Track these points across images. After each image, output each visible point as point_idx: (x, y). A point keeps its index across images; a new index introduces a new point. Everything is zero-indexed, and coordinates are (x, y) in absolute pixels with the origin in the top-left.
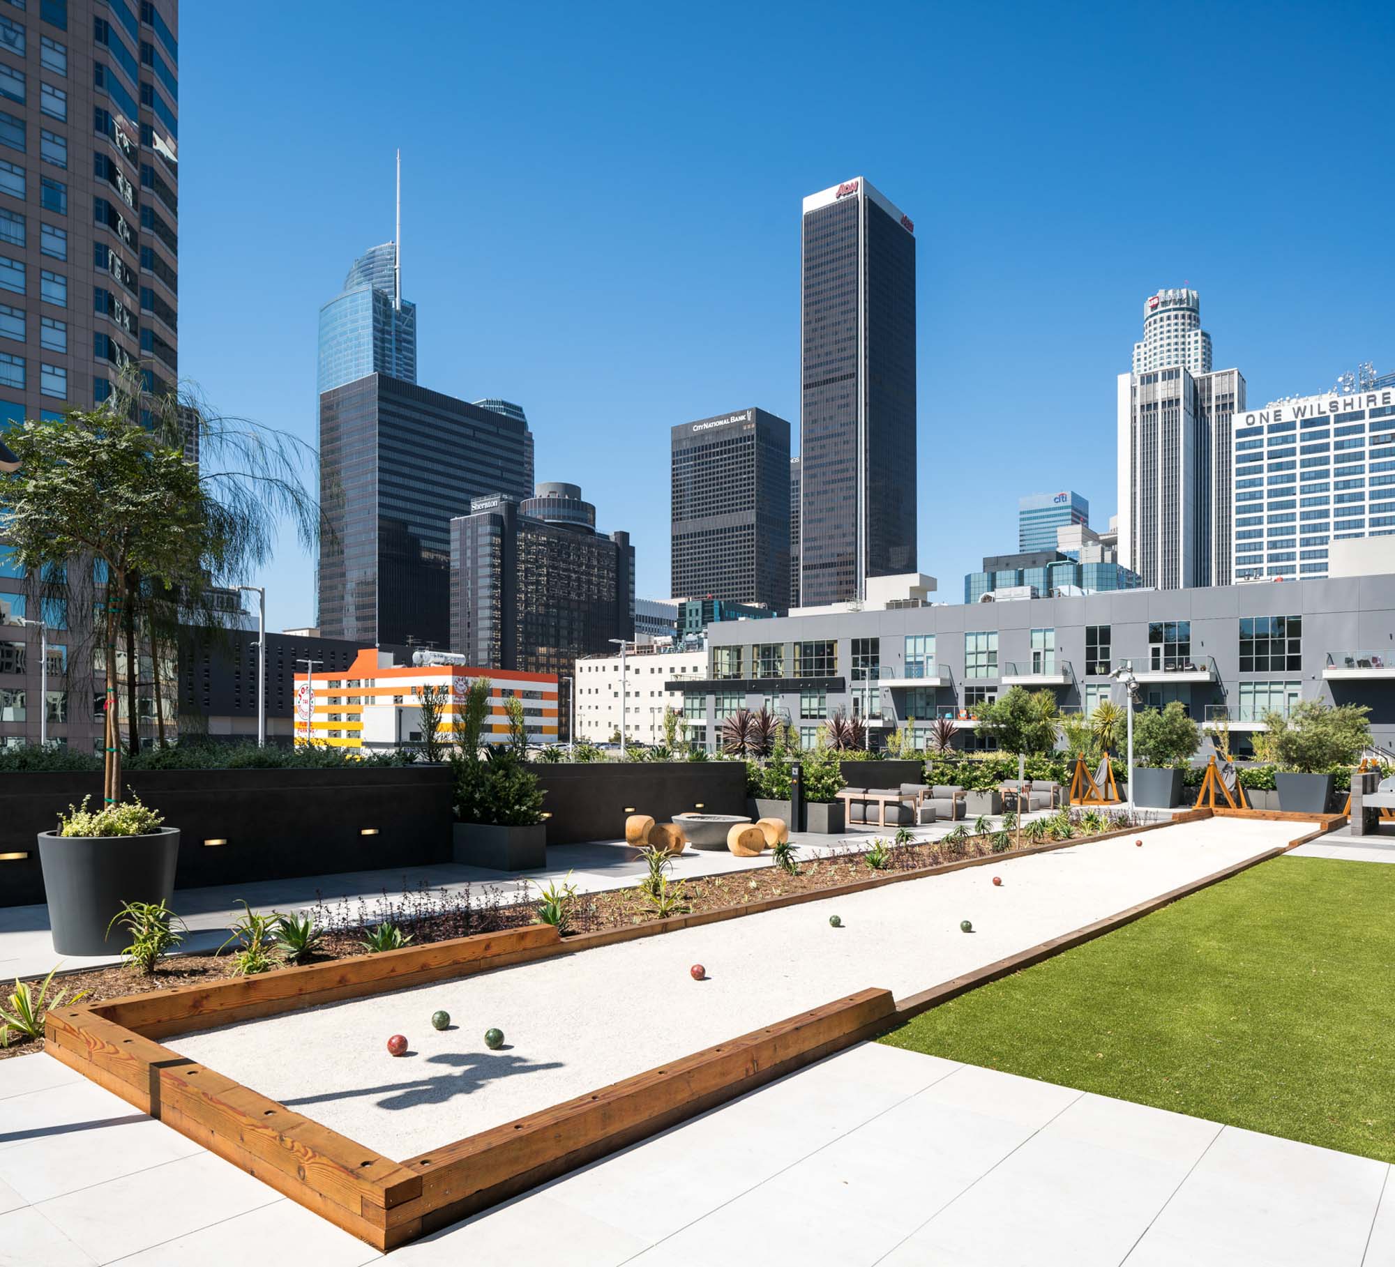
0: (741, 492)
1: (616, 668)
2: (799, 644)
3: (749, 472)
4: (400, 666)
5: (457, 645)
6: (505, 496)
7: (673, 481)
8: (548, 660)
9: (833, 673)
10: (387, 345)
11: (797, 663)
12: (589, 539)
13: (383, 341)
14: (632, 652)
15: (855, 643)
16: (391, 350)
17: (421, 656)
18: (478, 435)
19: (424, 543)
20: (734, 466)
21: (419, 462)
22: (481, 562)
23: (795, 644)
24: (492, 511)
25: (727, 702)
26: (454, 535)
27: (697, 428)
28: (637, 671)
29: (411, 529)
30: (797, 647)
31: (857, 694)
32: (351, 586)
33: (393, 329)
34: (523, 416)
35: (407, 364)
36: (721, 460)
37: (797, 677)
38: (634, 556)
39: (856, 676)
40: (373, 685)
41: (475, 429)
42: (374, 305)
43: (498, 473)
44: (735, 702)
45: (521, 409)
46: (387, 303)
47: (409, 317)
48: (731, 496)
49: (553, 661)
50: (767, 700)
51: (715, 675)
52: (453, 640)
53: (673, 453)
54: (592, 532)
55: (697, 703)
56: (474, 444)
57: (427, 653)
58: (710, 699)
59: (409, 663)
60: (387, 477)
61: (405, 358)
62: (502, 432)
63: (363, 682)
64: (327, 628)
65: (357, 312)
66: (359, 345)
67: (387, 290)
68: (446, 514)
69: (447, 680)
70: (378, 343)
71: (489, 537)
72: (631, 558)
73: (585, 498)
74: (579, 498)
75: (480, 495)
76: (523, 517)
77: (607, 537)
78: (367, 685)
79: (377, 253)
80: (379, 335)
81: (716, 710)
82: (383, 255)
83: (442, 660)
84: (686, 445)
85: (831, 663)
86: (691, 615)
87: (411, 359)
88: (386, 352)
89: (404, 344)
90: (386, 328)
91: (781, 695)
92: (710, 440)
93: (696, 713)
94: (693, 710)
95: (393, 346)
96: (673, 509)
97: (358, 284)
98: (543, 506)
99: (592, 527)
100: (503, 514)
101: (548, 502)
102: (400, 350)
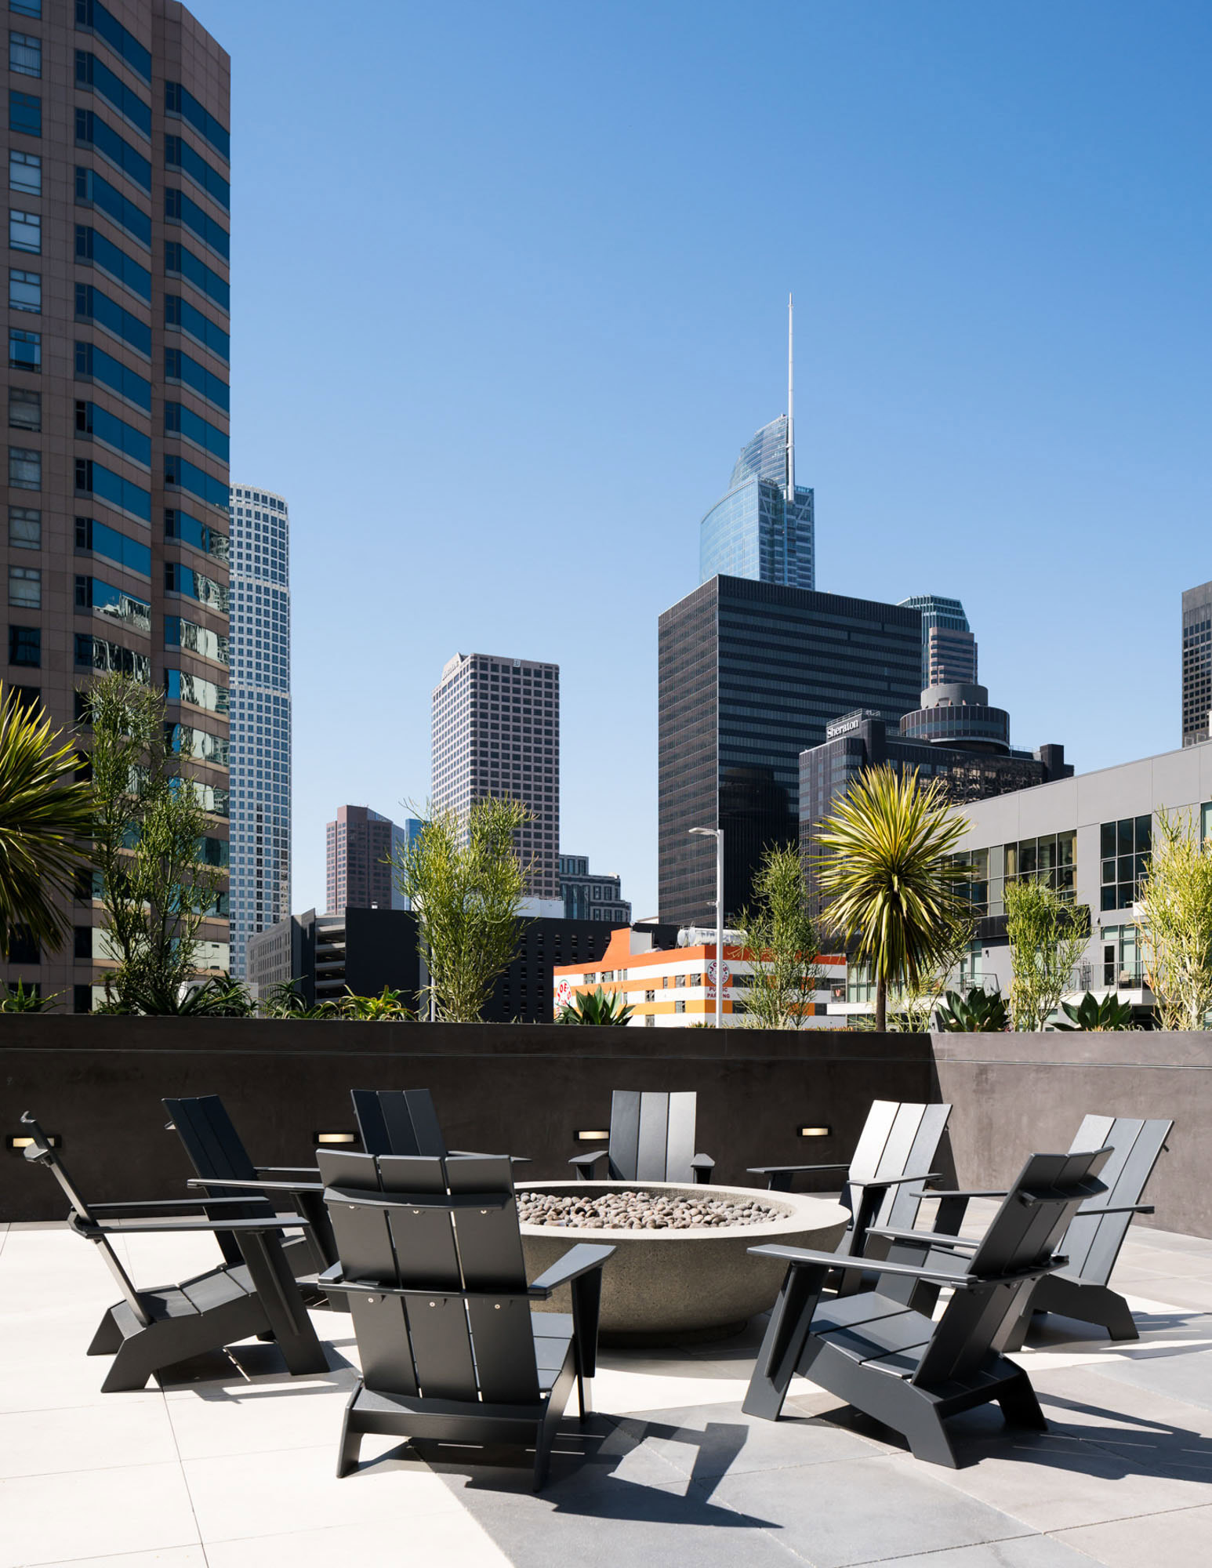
6: (868, 712)
10: (776, 548)
12: (1001, 761)
13: (772, 544)
16: (781, 554)
18: (855, 637)
21: (773, 685)
24: (852, 735)
26: (804, 775)
33: (784, 527)
34: (962, 612)
35: (802, 569)
41: (850, 629)
42: (761, 501)
43: (883, 686)
45: (957, 604)
46: (777, 494)
47: (805, 507)
54: (1005, 750)
56: (849, 651)
60: (731, 710)
61: (800, 560)
62: (889, 628)
65: (741, 515)
67: (777, 478)
70: (766, 548)
71: (844, 772)
73: (992, 703)
74: (986, 703)
75: (835, 716)
76: (898, 739)
77: (1030, 755)
79: (765, 434)
80: (768, 537)
82: (772, 434)
87: (808, 561)
88: (774, 557)
89: (798, 543)
90: (779, 527)
95: (785, 549)
97: (745, 478)
98: (930, 720)
99: (1005, 744)
100: (866, 738)
101: (938, 714)
102: (794, 552)
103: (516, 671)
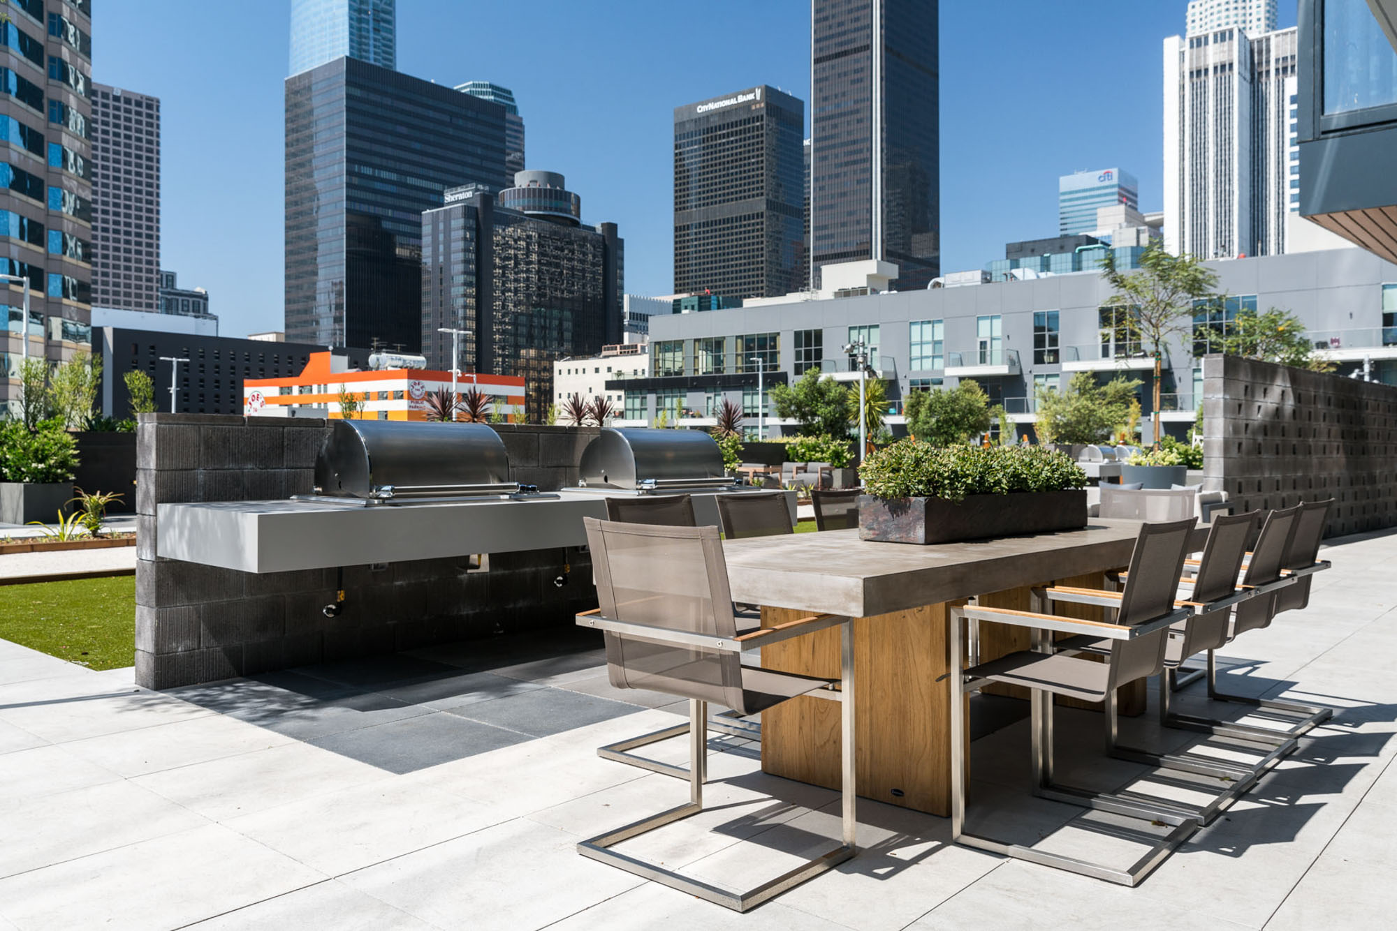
0: (749, 177)
1: (597, 370)
2: (742, 337)
3: (758, 156)
4: (354, 370)
5: (428, 348)
6: (481, 187)
7: (676, 167)
9: (777, 367)
10: (364, 25)
11: (739, 358)
12: (574, 232)
13: (360, 20)
14: (614, 352)
15: (798, 335)
16: (368, 31)
17: (378, 360)
18: (456, 121)
19: (398, 239)
20: (742, 150)
21: (392, 152)
22: (453, 257)
23: (738, 337)
24: (466, 203)
25: (668, 401)
26: (426, 230)
29: (387, 225)
30: (739, 341)
32: (321, 285)
33: (369, 8)
34: (512, 100)
35: (386, 46)
36: (728, 143)
37: (739, 372)
39: (798, 369)
40: (325, 391)
43: (477, 161)
45: (510, 93)
48: (738, 183)
49: (533, 363)
50: (709, 398)
51: (655, 372)
52: (424, 343)
53: (676, 137)
54: (576, 224)
55: (637, 403)
56: (451, 131)
57: (387, 356)
58: (652, 398)
59: (365, 367)
60: (357, 168)
62: (482, 117)
63: (315, 387)
64: (292, 331)
66: (334, 26)
68: (416, 206)
69: (403, 385)
70: (355, 24)
71: (462, 232)
72: (619, 252)
73: (568, 188)
74: (563, 188)
75: (453, 185)
76: (500, 209)
77: (594, 229)
78: (319, 391)
80: (355, 14)
81: (657, 410)
83: (400, 363)
84: (690, 127)
85: (774, 357)
87: (390, 40)
88: (363, 33)
89: (382, 24)
90: (364, 7)
91: (722, 392)
92: (716, 121)
93: (637, 414)
94: (634, 410)
95: (370, 27)
96: (676, 198)
98: (524, 196)
99: (577, 219)
100: (478, 205)
101: (528, 192)
102: (379, 31)
103: (116, 99)
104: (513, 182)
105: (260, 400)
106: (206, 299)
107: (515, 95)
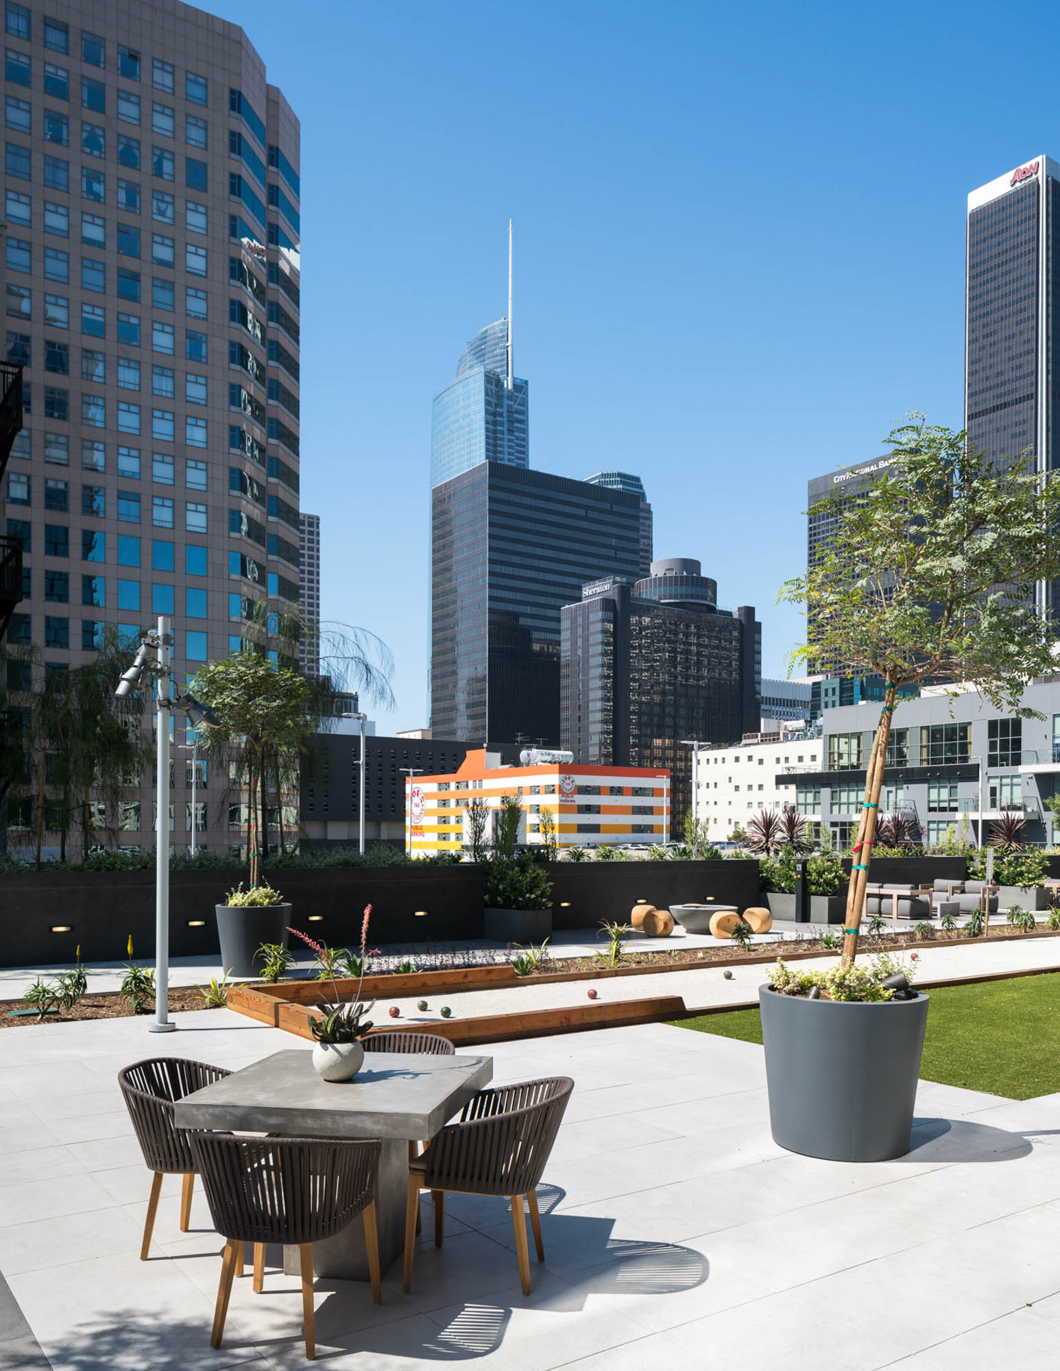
1: (737, 759)
2: (927, 728)
4: (507, 766)
5: (567, 741)
6: (618, 579)
8: (663, 753)
9: (965, 759)
10: (499, 428)
11: (925, 750)
12: (710, 616)
13: (495, 423)
14: (756, 741)
15: (992, 725)
16: (502, 432)
17: (529, 755)
18: (592, 514)
19: (536, 635)
21: (530, 550)
22: (592, 650)
23: (922, 728)
24: (606, 595)
25: (844, 796)
26: (565, 624)
27: (837, 480)
28: (761, 762)
29: (523, 621)
30: (925, 732)
31: (995, 783)
32: (462, 684)
33: (504, 410)
34: (641, 487)
35: (518, 445)
37: (925, 765)
38: (760, 633)
39: (993, 762)
40: (481, 786)
41: (587, 508)
42: (486, 388)
43: (611, 553)
44: (853, 794)
45: (638, 479)
46: (499, 383)
47: (521, 395)
49: (670, 753)
50: (889, 792)
51: (831, 766)
52: (563, 736)
54: (712, 609)
55: (810, 797)
56: (586, 525)
57: (534, 751)
58: (826, 792)
59: (516, 763)
60: (498, 568)
61: (517, 439)
62: (616, 508)
63: (471, 783)
64: (440, 728)
65: (469, 398)
66: (470, 432)
67: (499, 370)
68: (558, 602)
69: (554, 779)
70: (491, 427)
71: (600, 624)
72: (756, 636)
73: (704, 573)
74: (699, 573)
75: (593, 579)
76: (637, 599)
77: (730, 614)
78: (475, 787)
79: (489, 333)
80: (491, 418)
81: (832, 804)
82: (495, 333)
83: (549, 758)
85: (964, 748)
86: (826, 695)
87: (524, 440)
88: (499, 435)
89: (516, 424)
90: (498, 410)
91: (905, 786)
93: (810, 808)
94: (806, 805)
95: (505, 429)
97: (471, 367)
98: (660, 586)
99: (713, 604)
100: (616, 598)
101: (665, 581)
102: (513, 431)
104: (649, 571)
105: (420, 796)
106: (357, 700)
107: (643, 482)
